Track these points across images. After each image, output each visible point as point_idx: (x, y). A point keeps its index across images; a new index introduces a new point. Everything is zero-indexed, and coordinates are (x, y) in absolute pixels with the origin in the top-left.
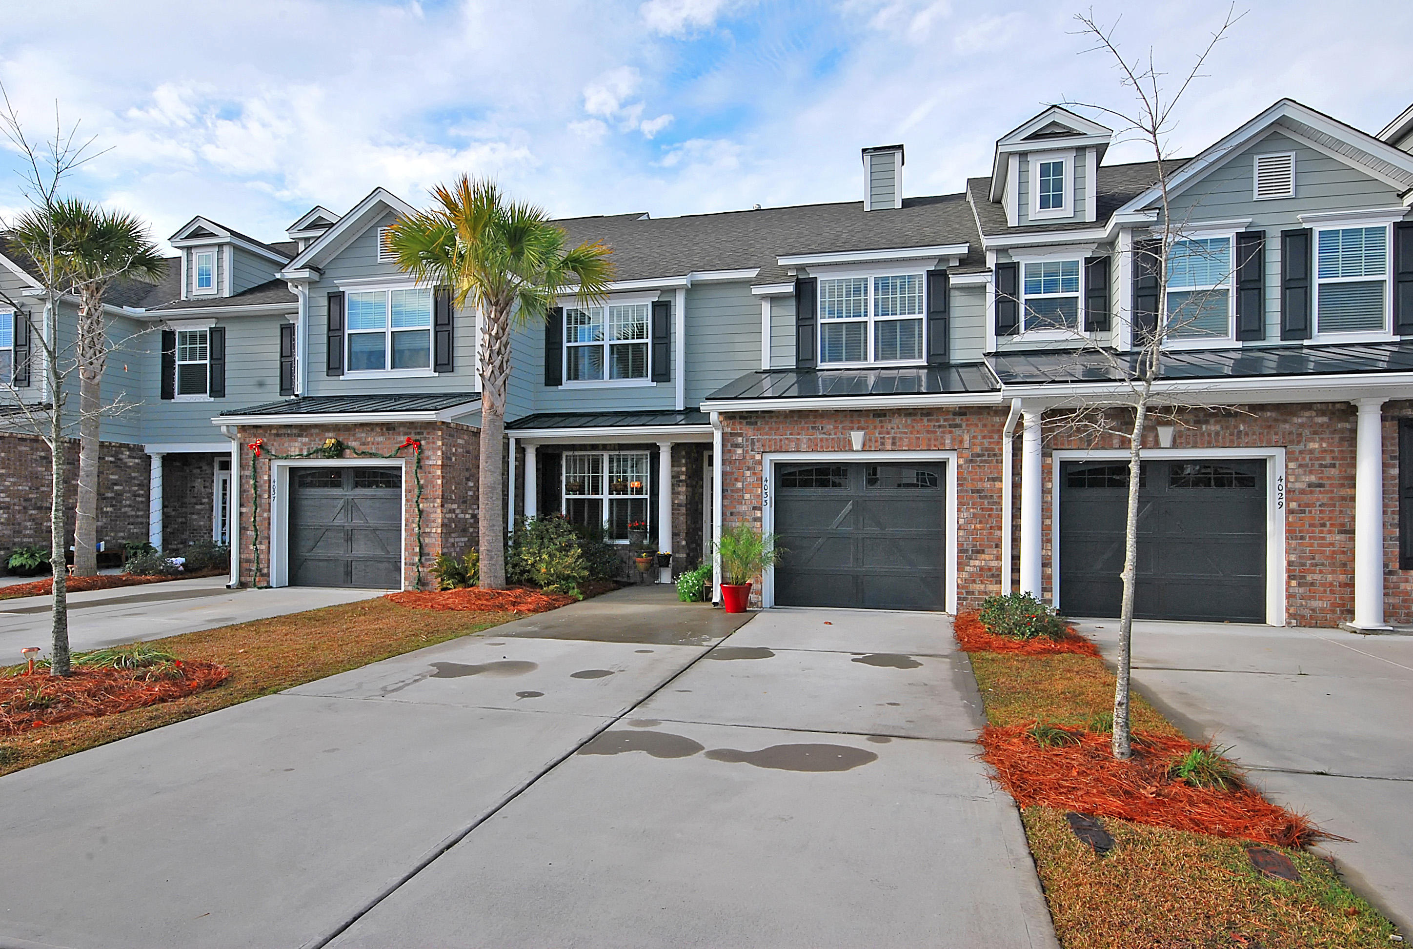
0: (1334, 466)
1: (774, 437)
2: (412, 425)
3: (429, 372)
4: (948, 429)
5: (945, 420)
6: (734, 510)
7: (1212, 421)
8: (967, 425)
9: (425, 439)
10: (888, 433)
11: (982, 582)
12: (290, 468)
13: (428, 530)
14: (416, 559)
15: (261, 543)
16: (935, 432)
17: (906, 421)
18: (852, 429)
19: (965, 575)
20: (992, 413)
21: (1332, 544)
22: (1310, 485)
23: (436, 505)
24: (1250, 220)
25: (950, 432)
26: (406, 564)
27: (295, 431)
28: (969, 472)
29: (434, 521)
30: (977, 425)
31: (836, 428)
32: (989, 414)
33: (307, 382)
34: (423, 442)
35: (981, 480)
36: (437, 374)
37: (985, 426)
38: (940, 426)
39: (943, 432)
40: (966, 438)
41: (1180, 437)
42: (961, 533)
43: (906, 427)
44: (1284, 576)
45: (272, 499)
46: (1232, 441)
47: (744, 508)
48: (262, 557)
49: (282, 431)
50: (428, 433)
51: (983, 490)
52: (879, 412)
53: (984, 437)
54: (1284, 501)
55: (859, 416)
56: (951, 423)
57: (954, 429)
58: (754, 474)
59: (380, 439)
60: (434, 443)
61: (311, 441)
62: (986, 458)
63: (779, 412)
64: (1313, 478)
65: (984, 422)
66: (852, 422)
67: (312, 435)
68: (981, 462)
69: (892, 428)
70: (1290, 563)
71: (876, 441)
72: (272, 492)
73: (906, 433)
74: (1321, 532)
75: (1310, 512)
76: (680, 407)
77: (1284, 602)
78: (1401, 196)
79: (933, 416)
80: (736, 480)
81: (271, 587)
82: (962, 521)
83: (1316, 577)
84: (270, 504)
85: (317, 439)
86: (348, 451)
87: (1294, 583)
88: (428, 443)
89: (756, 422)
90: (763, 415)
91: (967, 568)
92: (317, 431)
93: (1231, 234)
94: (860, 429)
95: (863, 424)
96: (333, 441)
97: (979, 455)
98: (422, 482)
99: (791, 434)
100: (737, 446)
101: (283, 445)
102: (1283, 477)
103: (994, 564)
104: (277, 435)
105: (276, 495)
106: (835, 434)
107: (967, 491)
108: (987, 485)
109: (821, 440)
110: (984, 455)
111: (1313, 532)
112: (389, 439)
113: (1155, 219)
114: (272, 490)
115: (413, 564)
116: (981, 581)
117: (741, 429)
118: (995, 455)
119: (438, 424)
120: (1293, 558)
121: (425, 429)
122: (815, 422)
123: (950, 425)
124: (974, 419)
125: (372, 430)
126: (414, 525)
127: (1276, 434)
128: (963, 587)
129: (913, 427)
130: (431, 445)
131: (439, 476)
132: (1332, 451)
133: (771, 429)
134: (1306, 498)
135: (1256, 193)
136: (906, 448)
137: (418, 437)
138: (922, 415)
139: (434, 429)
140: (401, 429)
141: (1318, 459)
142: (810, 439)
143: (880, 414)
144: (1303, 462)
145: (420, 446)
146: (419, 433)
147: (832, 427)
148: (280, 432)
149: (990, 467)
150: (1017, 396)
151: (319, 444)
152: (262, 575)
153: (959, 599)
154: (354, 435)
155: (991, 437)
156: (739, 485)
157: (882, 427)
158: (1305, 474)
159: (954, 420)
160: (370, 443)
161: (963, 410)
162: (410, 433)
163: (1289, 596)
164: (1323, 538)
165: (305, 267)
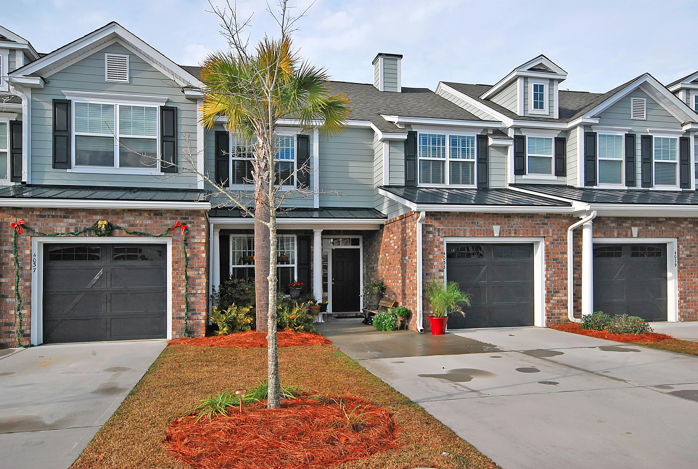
0: (695, 247)
1: (451, 228)
2: (177, 212)
3: (157, 171)
4: (541, 226)
5: (540, 221)
6: (428, 272)
7: (652, 225)
8: (550, 224)
9: (190, 223)
10: (512, 227)
11: (558, 309)
12: (44, 244)
13: (193, 292)
14: (183, 314)
15: (23, 308)
16: (535, 227)
17: (521, 221)
18: (493, 224)
19: (550, 305)
20: (562, 217)
21: (695, 283)
22: (687, 256)
23: (200, 272)
24: (631, 128)
25: (543, 227)
26: (173, 318)
27: (59, 213)
28: (551, 249)
29: (199, 285)
30: (555, 224)
31: (485, 223)
32: (560, 218)
33: (32, 172)
34: (189, 226)
35: (557, 253)
36: (163, 174)
37: (558, 224)
38: (537, 224)
39: (539, 227)
40: (550, 230)
41: (641, 232)
42: (548, 282)
43: (521, 224)
44: (678, 298)
45: (33, 270)
46: (660, 235)
47: (434, 270)
48: (24, 320)
49: (46, 213)
50: (193, 219)
51: (558, 259)
52: (507, 215)
53: (558, 230)
54: (677, 263)
55: (497, 217)
56: (543, 222)
57: (544, 226)
58: (440, 250)
59: (148, 222)
60: (198, 226)
61: (78, 221)
62: (559, 241)
63: (453, 212)
64: (688, 253)
65: (558, 222)
66: (493, 220)
67: (79, 217)
68: (558, 243)
69: (514, 224)
70: (680, 292)
71: (506, 232)
72: (33, 265)
73: (521, 227)
74: (691, 277)
75: (687, 268)
76: (317, 206)
77: (678, 310)
78: (682, 125)
79: (534, 218)
80: (429, 253)
81: (33, 346)
82: (548, 276)
83: (690, 298)
84: (31, 275)
85: (84, 221)
86: (117, 231)
87: (682, 301)
88: (193, 226)
89: (440, 218)
90: (445, 214)
91: (551, 301)
92: (84, 214)
93: (623, 134)
94: (497, 224)
95: (499, 221)
96: (105, 222)
97: (556, 240)
98: (188, 255)
99: (460, 226)
100: (430, 232)
101: (47, 224)
102: (677, 252)
103: (564, 298)
104: (41, 216)
105: (36, 267)
106: (485, 227)
107: (551, 259)
108: (560, 256)
109: (477, 230)
110: (558, 240)
111: (688, 277)
112: (157, 222)
113: (598, 122)
114: (32, 262)
115: (180, 318)
116: (558, 307)
117: (431, 222)
118: (563, 240)
119: (201, 212)
120: (682, 290)
121: (190, 215)
122: (473, 220)
123: (542, 223)
124: (553, 220)
125: (140, 215)
126: (181, 289)
127: (676, 232)
128: (550, 312)
129: (524, 224)
130: (196, 228)
131: (203, 251)
132: (694, 240)
133: (448, 223)
134: (686, 261)
135: (632, 116)
136: (522, 236)
137: (184, 221)
138: (529, 217)
139: (198, 216)
140: (168, 215)
141: (690, 243)
142: (471, 229)
143: (508, 216)
144: (685, 245)
145: (186, 229)
146: (184, 219)
147: (482, 222)
148: (43, 214)
149: (561, 247)
150: (595, 210)
151: (87, 225)
152: (25, 336)
153: (548, 318)
154: (122, 218)
155: (561, 231)
156: (431, 257)
157: (509, 223)
158: (685, 251)
159: (544, 221)
160: (138, 226)
161: (548, 215)
162: (177, 219)
163: (681, 307)
164: (692, 280)
165: (34, 75)
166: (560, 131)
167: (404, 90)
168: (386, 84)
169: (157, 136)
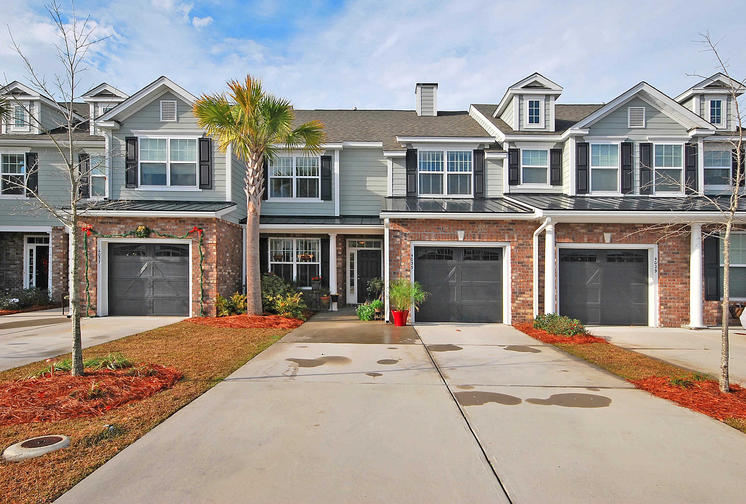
0: (678, 253)
1: (417, 233)
2: (196, 219)
3: (196, 188)
4: (506, 231)
5: (505, 227)
6: (396, 271)
7: (628, 231)
8: (516, 229)
9: (205, 228)
10: (477, 232)
11: (524, 309)
12: (108, 243)
13: (207, 281)
14: (200, 299)
15: (91, 289)
16: (500, 233)
17: (486, 226)
18: (458, 230)
19: (515, 305)
20: (527, 224)
21: (678, 289)
22: (669, 262)
23: (213, 267)
24: (628, 137)
25: (508, 233)
26: (193, 301)
27: (114, 221)
28: (516, 253)
29: (212, 276)
30: (520, 230)
31: (449, 229)
32: (526, 224)
33: (112, 190)
34: (204, 230)
35: (523, 257)
36: (201, 190)
37: (524, 230)
38: (502, 230)
39: (504, 233)
40: (516, 236)
41: (614, 238)
42: (513, 284)
43: (485, 229)
44: (658, 304)
45: (98, 262)
46: (636, 241)
47: (401, 270)
48: (92, 298)
49: (106, 220)
50: (207, 225)
51: (524, 262)
53: (524, 236)
54: (657, 269)
55: (462, 223)
56: (508, 228)
57: (509, 231)
58: (407, 252)
59: (175, 227)
60: (211, 230)
61: (126, 227)
62: (525, 246)
63: (419, 219)
64: (670, 259)
65: (524, 228)
66: (458, 226)
67: (127, 224)
68: (523, 248)
69: (479, 230)
70: (661, 298)
71: (471, 236)
72: (98, 258)
73: (485, 232)
74: (673, 283)
75: (669, 274)
76: (337, 214)
77: (658, 316)
78: (688, 131)
79: (499, 224)
80: (397, 255)
81: (98, 317)
82: (513, 278)
83: (671, 304)
84: (97, 265)
85: (131, 226)
86: (153, 234)
87: (662, 307)
88: (207, 230)
89: (407, 225)
90: (411, 221)
91: (517, 301)
92: (131, 221)
93: (619, 143)
94: (462, 230)
95: (463, 227)
96: (143, 227)
97: (522, 245)
98: (203, 253)
99: (426, 231)
100: (397, 237)
101: (106, 229)
102: (657, 258)
103: (529, 299)
104: (102, 223)
105: (100, 260)
106: (449, 232)
107: (516, 263)
108: (526, 260)
109: (442, 235)
111: (670, 283)
112: (181, 227)
113: (588, 133)
114: (98, 256)
115: (198, 301)
116: (523, 307)
117: (398, 228)
118: (529, 245)
119: (213, 219)
120: (662, 295)
121: (205, 222)
122: (439, 226)
124: (519, 226)
125: (169, 222)
126: (198, 279)
127: (655, 238)
128: (514, 311)
129: (489, 230)
130: (209, 232)
131: (214, 250)
132: (678, 246)
133: (415, 228)
134: (667, 268)
135: (629, 124)
136: (486, 240)
137: (201, 227)
138: (493, 223)
139: (211, 222)
140: (189, 222)
141: (672, 250)
142: (436, 234)
143: (473, 222)
144: (666, 251)
145: (202, 232)
146: (201, 225)
147: (447, 228)
148: (104, 221)
149: (527, 251)
150: (549, 216)
151: (132, 229)
152: (93, 309)
153: (512, 317)
154: (157, 224)
155: (527, 236)
156: (398, 258)
157: (473, 229)
158: (666, 257)
160: (168, 229)
161: (514, 222)
162: (195, 225)
163: (661, 313)
164: (674, 286)
165: (111, 120)
166: (556, 143)
167: (440, 114)
168: (423, 110)
169: (197, 162)
